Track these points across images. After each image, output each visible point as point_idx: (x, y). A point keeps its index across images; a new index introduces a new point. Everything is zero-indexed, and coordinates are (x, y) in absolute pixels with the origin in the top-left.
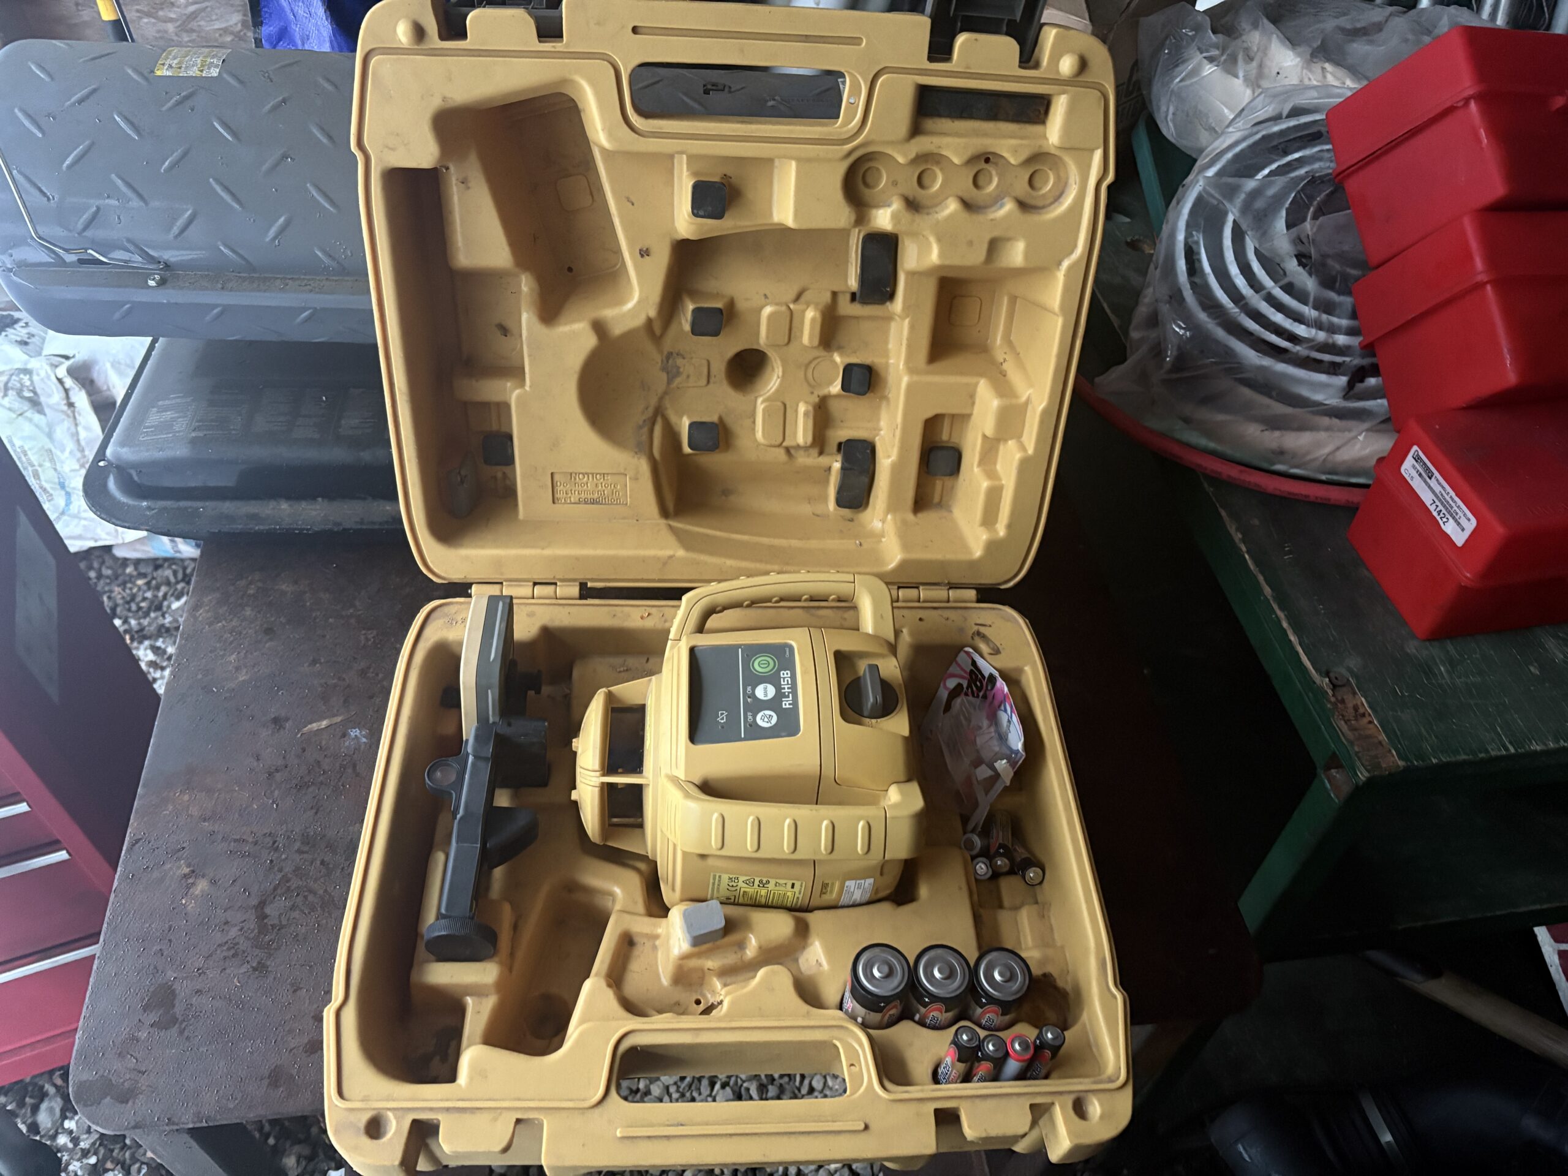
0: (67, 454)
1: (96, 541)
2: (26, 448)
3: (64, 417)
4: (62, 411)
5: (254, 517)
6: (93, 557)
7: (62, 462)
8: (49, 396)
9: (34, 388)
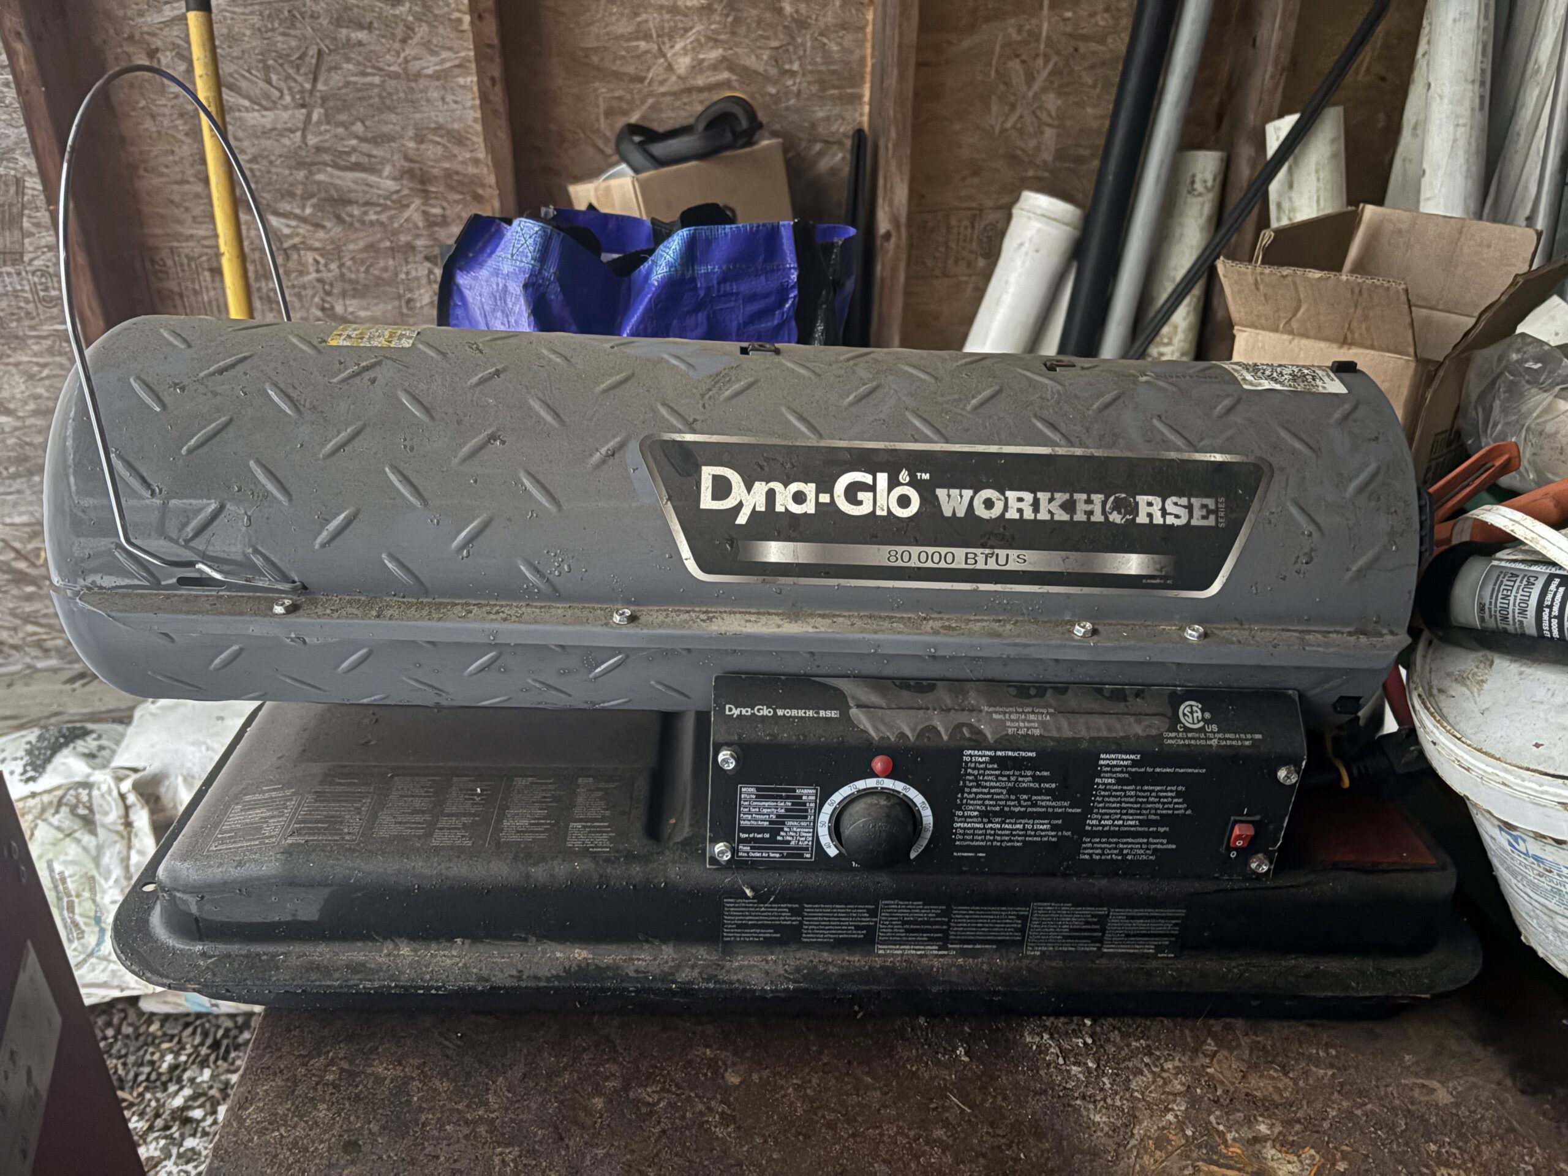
0: (111, 882)
1: (122, 990)
2: (67, 874)
3: (116, 838)
4: (117, 832)
5: (356, 968)
6: (115, 1011)
7: (104, 892)
8: (106, 814)
9: (91, 804)
